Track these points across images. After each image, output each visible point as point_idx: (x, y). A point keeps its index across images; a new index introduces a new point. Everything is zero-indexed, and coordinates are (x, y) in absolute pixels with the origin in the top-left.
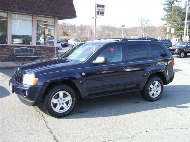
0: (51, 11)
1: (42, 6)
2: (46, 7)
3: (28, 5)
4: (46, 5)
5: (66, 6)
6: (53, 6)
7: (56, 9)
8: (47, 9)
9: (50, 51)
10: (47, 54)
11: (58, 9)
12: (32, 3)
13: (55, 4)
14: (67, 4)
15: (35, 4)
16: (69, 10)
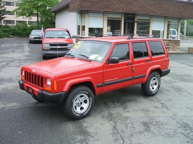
0: (180, 14)
1: (174, 11)
2: (177, 12)
3: (166, 11)
4: (176, 11)
5: (189, 10)
6: (181, 11)
7: (183, 13)
8: (177, 13)
9: (175, 43)
10: (173, 45)
11: (184, 12)
12: (167, 10)
13: (182, 9)
14: (190, 9)
15: (170, 10)
16: (191, 13)
